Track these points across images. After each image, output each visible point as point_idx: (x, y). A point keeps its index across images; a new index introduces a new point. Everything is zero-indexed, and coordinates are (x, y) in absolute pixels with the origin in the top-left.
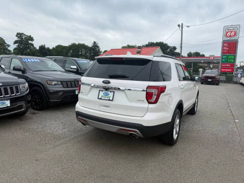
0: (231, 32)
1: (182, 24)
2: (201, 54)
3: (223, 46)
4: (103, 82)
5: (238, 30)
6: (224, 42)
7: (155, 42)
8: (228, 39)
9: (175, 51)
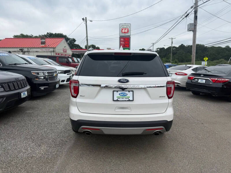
0: (125, 29)
1: (86, 18)
2: (96, 46)
3: (120, 41)
4: (119, 81)
5: (130, 28)
6: (121, 37)
7: (54, 33)
8: (124, 35)
9: (75, 43)
